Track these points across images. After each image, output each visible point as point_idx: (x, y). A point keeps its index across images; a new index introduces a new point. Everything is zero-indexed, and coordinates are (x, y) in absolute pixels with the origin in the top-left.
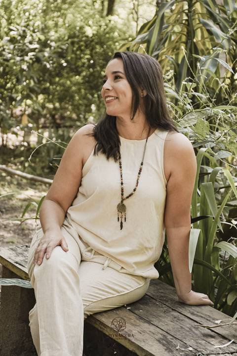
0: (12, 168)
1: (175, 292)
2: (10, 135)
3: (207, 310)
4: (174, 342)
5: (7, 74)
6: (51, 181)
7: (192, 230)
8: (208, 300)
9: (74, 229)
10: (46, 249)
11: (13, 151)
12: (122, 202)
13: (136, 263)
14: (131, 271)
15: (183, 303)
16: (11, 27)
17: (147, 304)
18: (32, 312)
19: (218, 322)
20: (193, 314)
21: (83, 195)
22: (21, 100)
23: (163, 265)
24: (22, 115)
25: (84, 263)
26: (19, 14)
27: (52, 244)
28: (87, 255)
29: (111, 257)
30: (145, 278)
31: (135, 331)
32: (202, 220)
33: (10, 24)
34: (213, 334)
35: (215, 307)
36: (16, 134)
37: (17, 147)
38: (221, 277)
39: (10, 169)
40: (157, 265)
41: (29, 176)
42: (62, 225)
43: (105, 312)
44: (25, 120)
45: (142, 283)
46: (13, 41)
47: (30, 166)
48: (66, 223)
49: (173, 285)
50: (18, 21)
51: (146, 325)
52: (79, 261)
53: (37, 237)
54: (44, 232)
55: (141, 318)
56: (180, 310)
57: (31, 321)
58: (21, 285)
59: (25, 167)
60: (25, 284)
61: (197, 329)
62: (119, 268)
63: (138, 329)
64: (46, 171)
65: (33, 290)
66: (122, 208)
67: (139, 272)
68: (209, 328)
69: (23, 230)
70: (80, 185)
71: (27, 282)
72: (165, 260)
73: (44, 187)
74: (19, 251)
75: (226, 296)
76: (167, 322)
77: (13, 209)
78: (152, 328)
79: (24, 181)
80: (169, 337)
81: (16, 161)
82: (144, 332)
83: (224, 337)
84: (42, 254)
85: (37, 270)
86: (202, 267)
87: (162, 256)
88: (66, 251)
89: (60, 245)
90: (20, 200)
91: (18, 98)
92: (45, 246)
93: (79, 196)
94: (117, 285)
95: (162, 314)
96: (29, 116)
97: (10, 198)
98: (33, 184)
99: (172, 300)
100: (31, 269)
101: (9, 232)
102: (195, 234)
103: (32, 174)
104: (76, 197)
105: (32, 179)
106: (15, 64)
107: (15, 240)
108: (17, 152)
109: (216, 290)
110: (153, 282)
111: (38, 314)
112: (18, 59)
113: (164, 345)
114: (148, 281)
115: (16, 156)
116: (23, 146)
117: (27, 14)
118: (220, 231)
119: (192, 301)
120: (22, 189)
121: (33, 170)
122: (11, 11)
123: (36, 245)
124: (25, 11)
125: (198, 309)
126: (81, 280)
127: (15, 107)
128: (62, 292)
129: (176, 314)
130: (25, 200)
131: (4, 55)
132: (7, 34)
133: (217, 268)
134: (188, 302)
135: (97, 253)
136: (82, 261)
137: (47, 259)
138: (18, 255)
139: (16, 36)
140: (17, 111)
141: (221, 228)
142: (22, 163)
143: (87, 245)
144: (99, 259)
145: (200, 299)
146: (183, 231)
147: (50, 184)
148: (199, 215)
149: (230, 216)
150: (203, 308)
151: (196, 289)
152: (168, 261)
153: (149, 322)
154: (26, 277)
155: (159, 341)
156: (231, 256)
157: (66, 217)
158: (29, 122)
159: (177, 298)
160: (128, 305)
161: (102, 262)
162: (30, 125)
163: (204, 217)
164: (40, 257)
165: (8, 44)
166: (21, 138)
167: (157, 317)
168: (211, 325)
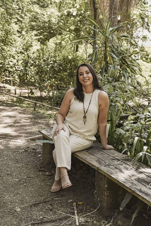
0: (44, 104)
1: (102, 145)
2: (43, 93)
3: (112, 151)
4: (102, 161)
5: (42, 72)
6: (59, 109)
7: (107, 124)
8: (113, 148)
9: (67, 124)
10: (58, 131)
11: (44, 98)
12: (85, 115)
13: (88, 135)
14: (87, 138)
15: (104, 149)
16: (44, 56)
17: (92, 149)
18: (53, 151)
19: (116, 155)
20: (107, 152)
21: (70, 112)
22: (47, 81)
23: (97, 136)
24: (47, 86)
25: (71, 136)
26: (46, 52)
27: (60, 129)
28: (72, 133)
29: (80, 133)
30: (91, 140)
31: (88, 158)
32: (111, 121)
33: (43, 55)
34: (114, 159)
35: (115, 150)
36: (45, 92)
37: (45, 96)
38: (117, 140)
39: (43, 104)
40: (95, 136)
41: (50, 106)
42: (63, 123)
43: (78, 151)
44: (48, 87)
45: (90, 142)
46: (44, 61)
47: (50, 103)
48: (64, 122)
49: (101, 143)
50: (46, 54)
51: (92, 156)
52: (69, 134)
53: (55, 127)
54: (57, 125)
55: (90, 153)
56: (103, 151)
57: (53, 154)
58: (49, 142)
59: (48, 104)
60: (51, 142)
61: (109, 157)
62: (83, 137)
63: (90, 157)
64: (55, 105)
65: (54, 144)
66: (85, 117)
67: (90, 139)
68: (113, 157)
69: (48, 124)
70: (69, 109)
71: (51, 141)
72: (98, 134)
73: (55, 110)
74: (48, 131)
75: (119, 146)
76: (99, 155)
77: (45, 117)
78: (94, 157)
79: (48, 108)
80: (100, 160)
81: (45, 101)
82: (91, 158)
83: (118, 160)
84: (57, 132)
85: (55, 137)
86: (110, 137)
87: (97, 133)
88: (65, 131)
89: (63, 129)
90: (47, 114)
91: (46, 80)
92: (58, 130)
93: (69, 112)
94: (82, 143)
95: (97, 152)
96: (49, 86)
97: (44, 114)
98: (51, 109)
99: (100, 148)
100: (53, 137)
101: (43, 125)
102: (109, 125)
103: (51, 106)
104: (68, 113)
105: (51, 107)
106: (45, 69)
107: (46, 128)
108: (46, 98)
109: (115, 145)
110: (94, 142)
111: (56, 152)
112: (46, 67)
113: (98, 162)
114: (92, 141)
115: (45, 100)
116: (48, 96)
117: (49, 52)
118: (117, 124)
119: (107, 148)
120: (48, 111)
121: (51, 104)
122: (44, 51)
123: (55, 129)
124: (48, 51)
125: (109, 151)
126: (70, 141)
127: (45, 83)
128: (64, 145)
129: (102, 152)
130: (49, 114)
131: (41, 66)
132: (42, 58)
133: (116, 137)
134: (106, 148)
135: (75, 132)
136: (70, 135)
137: (59, 134)
138: (48, 132)
139: (45, 59)
140: (46, 85)
141: (117, 123)
142: (47, 102)
143: (72, 129)
144: (76, 134)
145: (110, 147)
146: (104, 124)
147: (59, 110)
148: (109, 119)
149: (120, 120)
150: (111, 150)
151: (108, 144)
152: (99, 135)
153: (93, 155)
154: (51, 140)
155: (96, 161)
156: (120, 133)
157: (64, 120)
158: (50, 88)
159: (102, 147)
160: (86, 149)
161: (77, 135)
162: (50, 89)
163: (111, 120)
164: (56, 133)
165: (43, 62)
166: (47, 94)
167: (96, 153)
168: (114, 156)
